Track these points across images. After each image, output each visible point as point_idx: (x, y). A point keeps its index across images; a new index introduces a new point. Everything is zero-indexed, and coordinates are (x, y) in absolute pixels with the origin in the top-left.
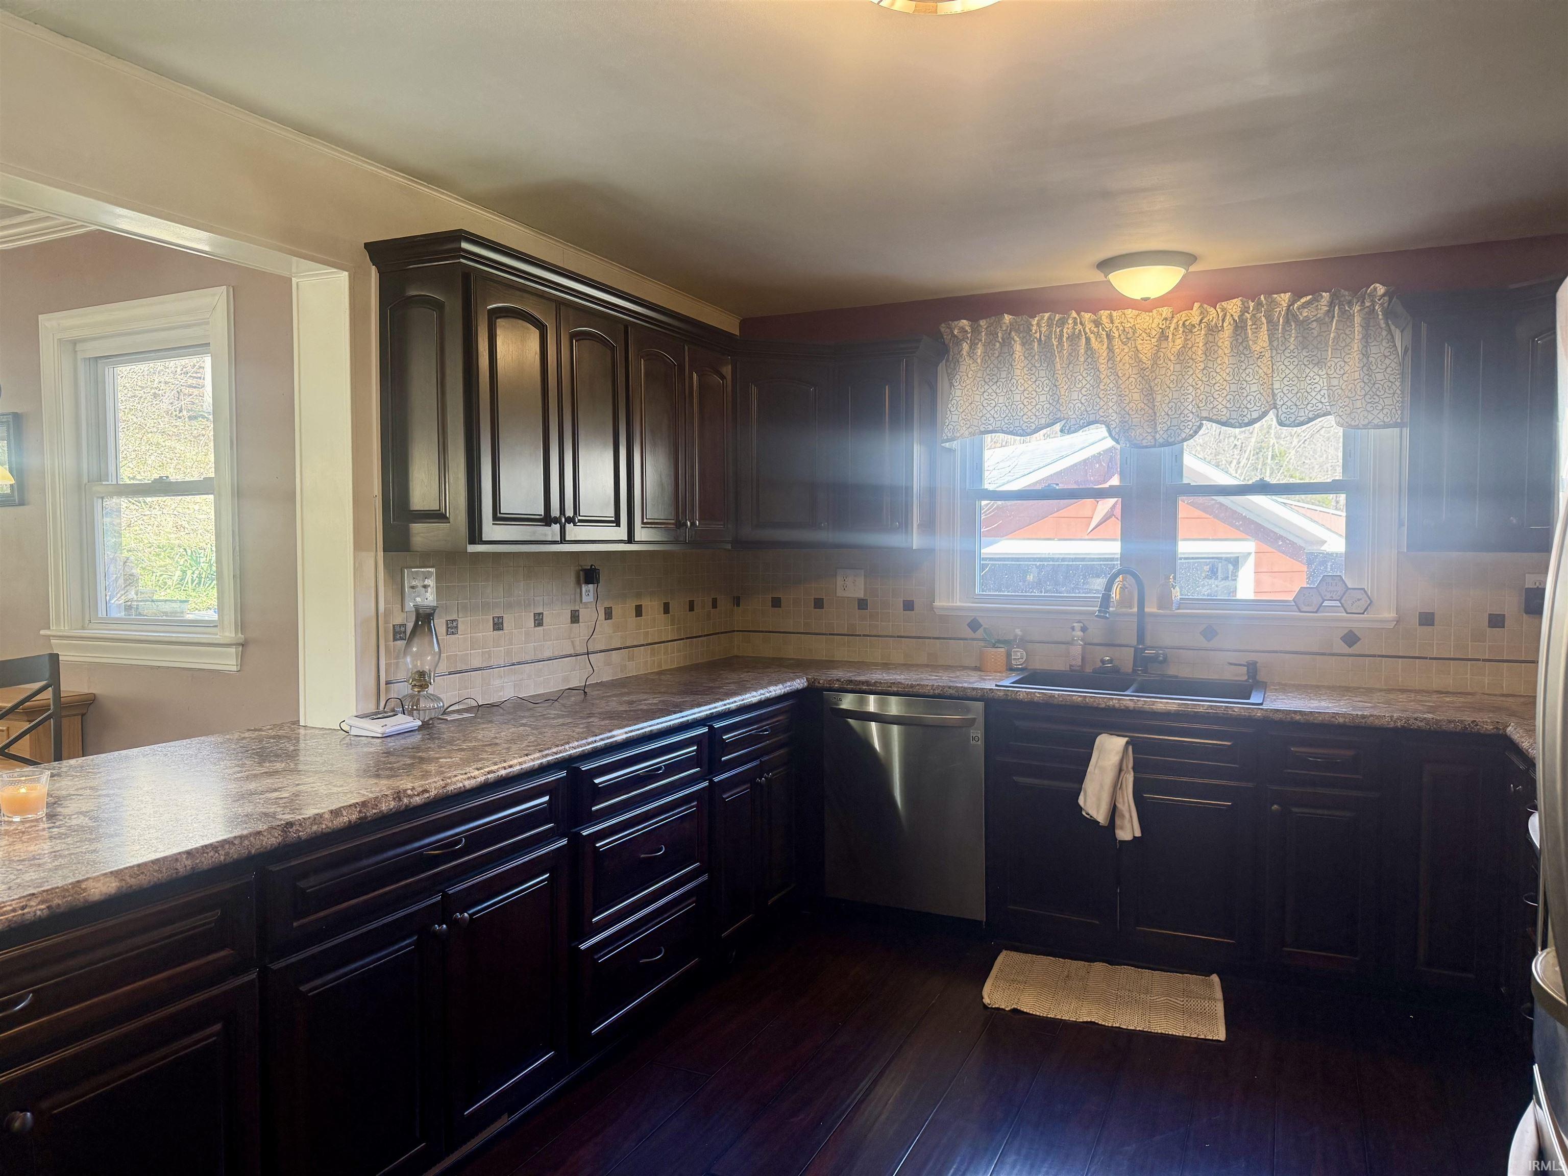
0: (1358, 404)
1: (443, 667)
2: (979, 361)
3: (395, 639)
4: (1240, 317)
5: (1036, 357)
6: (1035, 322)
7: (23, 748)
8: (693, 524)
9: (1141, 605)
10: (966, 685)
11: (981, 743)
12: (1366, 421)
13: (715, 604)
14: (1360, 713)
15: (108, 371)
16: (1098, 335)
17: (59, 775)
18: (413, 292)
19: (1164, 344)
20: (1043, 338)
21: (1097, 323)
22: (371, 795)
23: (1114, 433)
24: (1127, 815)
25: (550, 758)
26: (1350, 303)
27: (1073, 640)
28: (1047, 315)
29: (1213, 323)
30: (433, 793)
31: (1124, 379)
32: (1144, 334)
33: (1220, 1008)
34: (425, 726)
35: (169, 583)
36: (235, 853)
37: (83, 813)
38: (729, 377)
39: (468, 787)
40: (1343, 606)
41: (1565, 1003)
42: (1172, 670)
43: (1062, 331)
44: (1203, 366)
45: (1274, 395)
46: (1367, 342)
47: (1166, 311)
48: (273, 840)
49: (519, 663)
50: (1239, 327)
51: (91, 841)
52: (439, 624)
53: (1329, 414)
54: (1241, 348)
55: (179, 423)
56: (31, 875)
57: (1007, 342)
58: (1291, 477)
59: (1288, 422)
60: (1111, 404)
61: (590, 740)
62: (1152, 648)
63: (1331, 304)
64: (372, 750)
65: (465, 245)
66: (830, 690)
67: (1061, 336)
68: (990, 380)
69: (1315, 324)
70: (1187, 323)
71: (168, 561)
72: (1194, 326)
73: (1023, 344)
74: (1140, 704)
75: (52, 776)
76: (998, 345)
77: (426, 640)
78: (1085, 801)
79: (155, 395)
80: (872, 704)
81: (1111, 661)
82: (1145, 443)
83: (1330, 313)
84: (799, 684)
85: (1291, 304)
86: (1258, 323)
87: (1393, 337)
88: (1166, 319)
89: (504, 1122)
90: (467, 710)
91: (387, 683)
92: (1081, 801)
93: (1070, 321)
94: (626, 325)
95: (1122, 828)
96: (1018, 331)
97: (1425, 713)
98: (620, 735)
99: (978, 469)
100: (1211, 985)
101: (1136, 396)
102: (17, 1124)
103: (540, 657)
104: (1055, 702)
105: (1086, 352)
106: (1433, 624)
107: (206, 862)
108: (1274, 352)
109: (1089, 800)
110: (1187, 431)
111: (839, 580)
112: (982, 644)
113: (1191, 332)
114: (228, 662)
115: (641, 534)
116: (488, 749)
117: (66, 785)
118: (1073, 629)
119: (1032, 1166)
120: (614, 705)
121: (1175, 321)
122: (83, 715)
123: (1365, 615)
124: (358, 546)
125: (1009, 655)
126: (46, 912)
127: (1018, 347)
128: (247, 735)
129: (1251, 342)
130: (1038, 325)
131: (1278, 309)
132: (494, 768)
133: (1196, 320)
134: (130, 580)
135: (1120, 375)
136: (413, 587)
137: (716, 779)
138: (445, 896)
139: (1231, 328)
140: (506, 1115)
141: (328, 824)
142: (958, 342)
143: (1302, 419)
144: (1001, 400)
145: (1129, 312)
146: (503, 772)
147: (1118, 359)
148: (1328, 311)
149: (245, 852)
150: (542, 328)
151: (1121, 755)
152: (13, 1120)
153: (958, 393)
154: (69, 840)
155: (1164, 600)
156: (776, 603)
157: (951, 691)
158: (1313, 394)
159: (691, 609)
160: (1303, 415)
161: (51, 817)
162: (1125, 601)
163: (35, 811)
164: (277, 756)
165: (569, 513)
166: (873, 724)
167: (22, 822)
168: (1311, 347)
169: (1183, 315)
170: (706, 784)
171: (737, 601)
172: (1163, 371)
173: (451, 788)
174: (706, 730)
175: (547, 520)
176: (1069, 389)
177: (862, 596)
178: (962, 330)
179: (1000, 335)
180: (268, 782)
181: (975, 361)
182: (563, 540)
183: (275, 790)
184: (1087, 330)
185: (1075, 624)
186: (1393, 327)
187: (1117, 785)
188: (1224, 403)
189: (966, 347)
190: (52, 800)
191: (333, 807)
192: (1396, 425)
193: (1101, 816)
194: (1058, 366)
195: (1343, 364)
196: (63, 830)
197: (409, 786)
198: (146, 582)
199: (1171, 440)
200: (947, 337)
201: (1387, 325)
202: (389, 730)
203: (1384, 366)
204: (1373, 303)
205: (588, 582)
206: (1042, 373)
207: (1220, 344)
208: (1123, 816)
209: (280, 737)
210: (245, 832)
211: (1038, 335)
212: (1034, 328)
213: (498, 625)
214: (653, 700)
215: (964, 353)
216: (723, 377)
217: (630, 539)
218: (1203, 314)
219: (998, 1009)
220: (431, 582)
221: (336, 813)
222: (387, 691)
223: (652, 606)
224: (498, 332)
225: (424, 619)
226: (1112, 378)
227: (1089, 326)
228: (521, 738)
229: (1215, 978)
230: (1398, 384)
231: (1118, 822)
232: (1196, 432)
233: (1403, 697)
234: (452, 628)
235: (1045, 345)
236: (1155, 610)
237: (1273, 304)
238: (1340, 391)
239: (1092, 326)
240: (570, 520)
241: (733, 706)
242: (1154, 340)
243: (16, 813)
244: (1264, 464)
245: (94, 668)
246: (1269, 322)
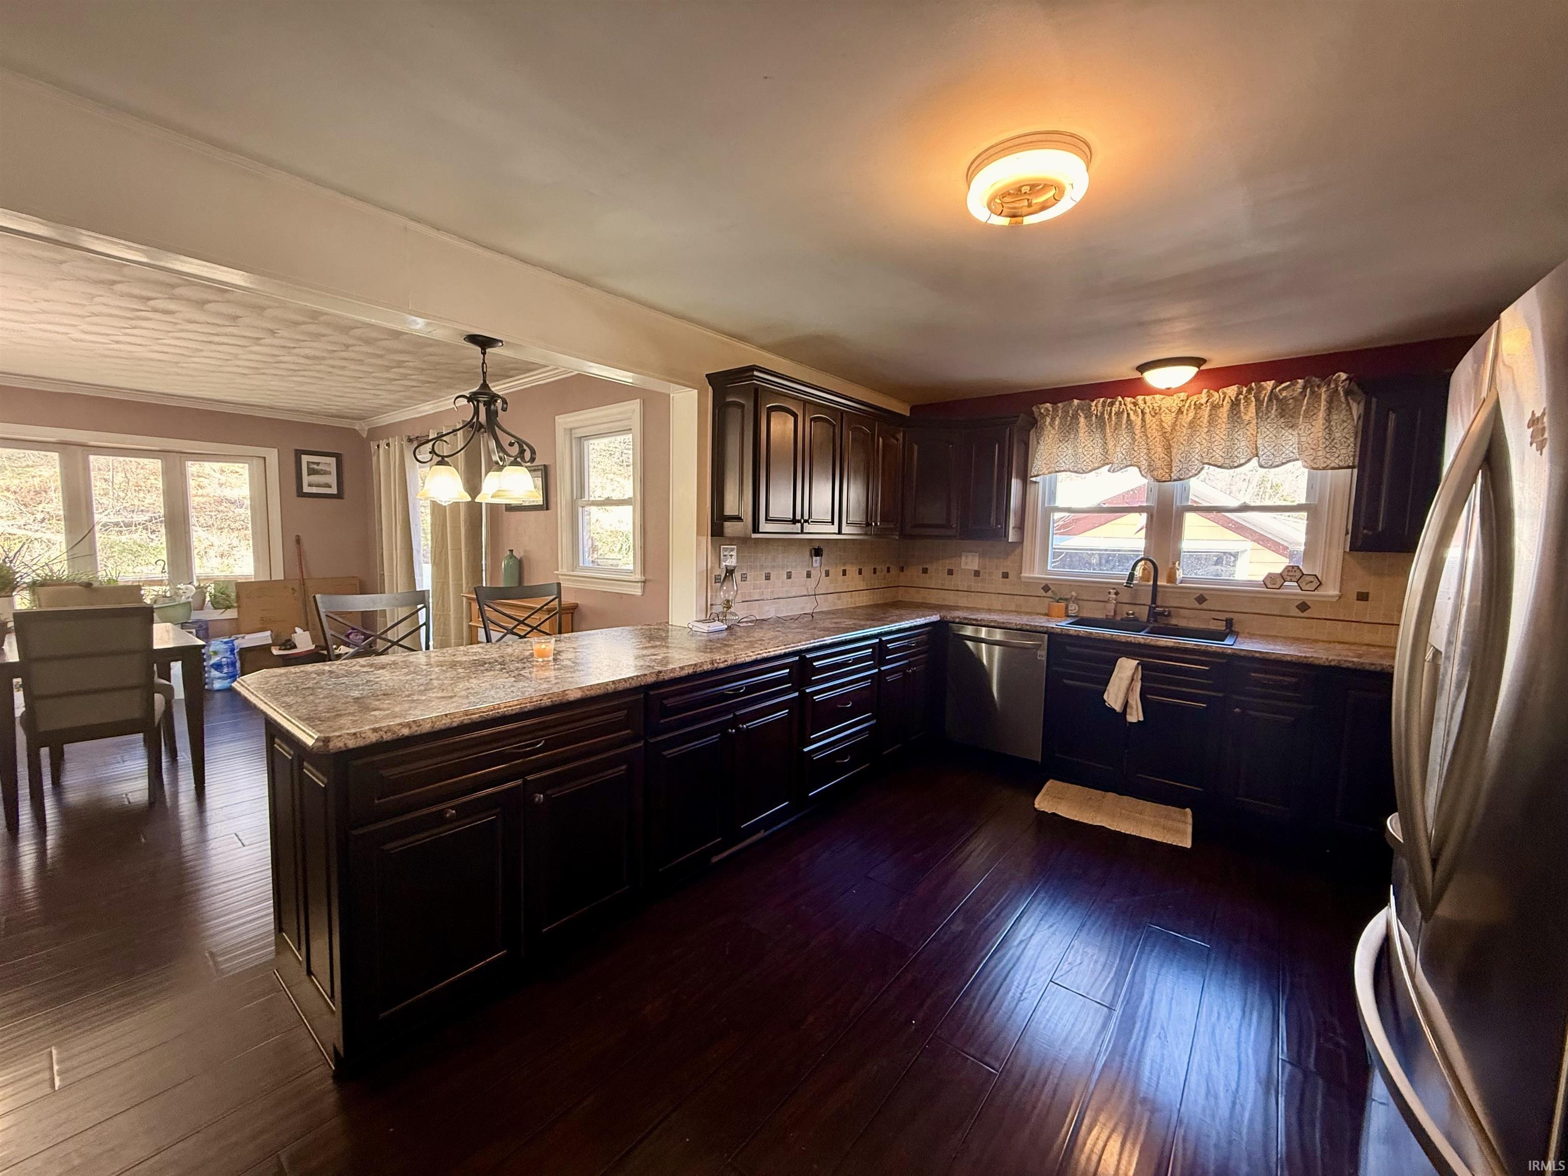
0: (1320, 453)
1: (739, 599)
2: (1056, 428)
3: (715, 583)
4: (1236, 398)
5: (1094, 426)
6: (1094, 404)
7: (546, 627)
8: (876, 524)
9: (1155, 580)
10: (1037, 624)
11: (1044, 659)
12: (1325, 465)
13: (888, 571)
14: (1303, 655)
15: (586, 443)
16: (1135, 412)
17: (559, 641)
18: (729, 399)
19: (1180, 416)
20: (1099, 414)
21: (1135, 404)
22: (699, 661)
23: (1143, 473)
24: (1135, 707)
25: (790, 649)
26: (1319, 387)
27: (1109, 600)
28: (1102, 400)
29: (1216, 403)
30: (729, 663)
31: (1152, 439)
32: (1167, 411)
33: (1189, 829)
34: (729, 628)
35: (615, 549)
36: (634, 684)
37: (569, 660)
38: (901, 440)
39: (747, 661)
40: (1299, 586)
41: (1402, 841)
42: (1174, 621)
43: (1111, 410)
44: (1206, 430)
45: (1257, 448)
46: (1330, 412)
47: (1183, 395)
48: (651, 679)
49: (778, 598)
50: (1235, 404)
51: (571, 672)
52: (737, 575)
53: (1298, 460)
54: (1235, 418)
55: (621, 468)
56: (545, 686)
57: (1075, 417)
58: (1285, 500)
59: (1266, 466)
60: (1142, 454)
61: (812, 641)
62: (1161, 607)
63: (1304, 388)
64: (702, 638)
65: (756, 373)
66: (953, 622)
67: (1111, 413)
68: (1063, 440)
69: (1291, 401)
70: (1197, 403)
71: (615, 539)
72: (1202, 405)
73: (1086, 418)
74: (1148, 641)
75: (556, 641)
76: (1069, 418)
77: (731, 583)
78: (1108, 698)
79: (611, 455)
80: (983, 633)
81: (1133, 614)
82: (1163, 479)
83: (1303, 393)
84: (935, 618)
85: (1274, 388)
86: (1249, 401)
87: (1350, 408)
88: (1183, 401)
89: (762, 834)
90: (750, 622)
91: (711, 605)
92: (1105, 697)
93: (1117, 403)
94: (842, 412)
95: (1131, 714)
96: (1083, 410)
97: (1354, 657)
98: (828, 640)
99: (1053, 495)
100: (1185, 815)
101: (1159, 450)
102: (537, 799)
103: (790, 595)
104: (1093, 637)
105: (1127, 422)
106: (1367, 600)
107: (621, 687)
108: (1260, 420)
109: (1110, 696)
110: (1193, 471)
111: (963, 558)
112: (1051, 600)
113: (1200, 408)
114: (638, 591)
115: (846, 529)
116: (759, 642)
117: (562, 646)
118: (1110, 593)
119: (1055, 901)
120: (828, 624)
121: (1189, 401)
122: (572, 613)
123: (1316, 592)
124: (699, 533)
125: (1067, 608)
126: (550, 704)
127: (1082, 420)
128: (644, 627)
129: (1242, 414)
130: (1096, 406)
131: (1264, 392)
132: (761, 652)
133: (1203, 401)
134: (594, 549)
135: (1149, 436)
136: (725, 556)
137: (883, 669)
138: (735, 715)
139: (1229, 405)
140: (763, 831)
141: (677, 674)
142: (1043, 417)
143: (1277, 464)
144: (1070, 452)
145: (1158, 397)
146: (765, 655)
147: (1148, 426)
148: (1302, 392)
149: (638, 684)
150: (795, 416)
151: (1133, 671)
152: (534, 798)
153: (1042, 447)
154: (562, 671)
155: (1171, 578)
156: (925, 571)
157: (1028, 627)
158: (1287, 447)
159: (875, 572)
160: (1278, 461)
161: (555, 660)
162: (1144, 578)
163: (548, 657)
164: (657, 638)
165: (806, 517)
166: (983, 645)
167: (543, 661)
168: (1287, 416)
169: (1195, 398)
170: (876, 670)
171: (902, 569)
172: (1179, 434)
173: (738, 661)
174: (877, 640)
175: (794, 521)
176: (1115, 445)
177: (976, 568)
178: (1047, 409)
179: (1071, 412)
180: (652, 651)
181: (1054, 428)
182: (802, 532)
183: (655, 655)
184: (1128, 409)
185: (1111, 591)
186: (1351, 401)
187: (1129, 689)
188: (1221, 453)
189: (1048, 420)
190: (555, 652)
191: (681, 665)
192: (1348, 467)
193: (1118, 708)
194: (1108, 431)
195: (1310, 427)
196: (560, 666)
197: (718, 658)
198: (603, 549)
199: (1181, 477)
200: (1036, 415)
201: (1347, 400)
202: (711, 629)
203: (1342, 427)
204: (1337, 386)
205: (816, 556)
206: (1098, 436)
207: (1220, 415)
208: (1132, 708)
209: (659, 629)
210: (639, 674)
211: (1095, 412)
212: (1093, 409)
213: (768, 577)
214: (850, 622)
215: (1047, 423)
216: (897, 440)
217: (840, 533)
218: (1209, 396)
219: (1043, 812)
220: (734, 553)
221: (682, 668)
222: (711, 609)
223: (852, 570)
224: (772, 419)
225: (730, 572)
226: (1144, 438)
227: (1130, 406)
228: (776, 637)
229: (1188, 810)
230: (1352, 439)
231: (1128, 710)
232: (1199, 472)
233: (1339, 646)
234: (744, 578)
235: (1100, 418)
236: (1165, 584)
237: (1260, 389)
238: (1307, 445)
239: (1132, 406)
240: (806, 521)
241: (894, 629)
242: (1173, 414)
243: (541, 657)
244: (1265, 492)
245: (578, 590)
246: (1257, 399)
